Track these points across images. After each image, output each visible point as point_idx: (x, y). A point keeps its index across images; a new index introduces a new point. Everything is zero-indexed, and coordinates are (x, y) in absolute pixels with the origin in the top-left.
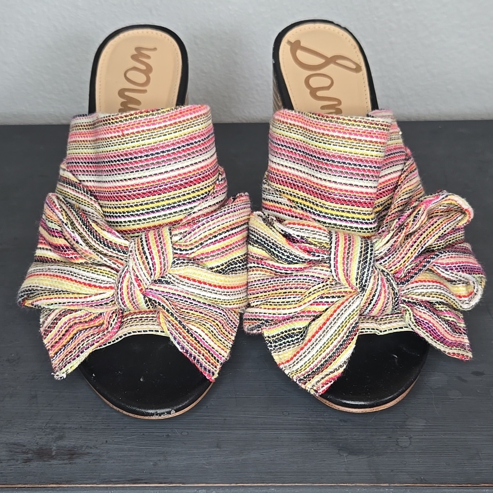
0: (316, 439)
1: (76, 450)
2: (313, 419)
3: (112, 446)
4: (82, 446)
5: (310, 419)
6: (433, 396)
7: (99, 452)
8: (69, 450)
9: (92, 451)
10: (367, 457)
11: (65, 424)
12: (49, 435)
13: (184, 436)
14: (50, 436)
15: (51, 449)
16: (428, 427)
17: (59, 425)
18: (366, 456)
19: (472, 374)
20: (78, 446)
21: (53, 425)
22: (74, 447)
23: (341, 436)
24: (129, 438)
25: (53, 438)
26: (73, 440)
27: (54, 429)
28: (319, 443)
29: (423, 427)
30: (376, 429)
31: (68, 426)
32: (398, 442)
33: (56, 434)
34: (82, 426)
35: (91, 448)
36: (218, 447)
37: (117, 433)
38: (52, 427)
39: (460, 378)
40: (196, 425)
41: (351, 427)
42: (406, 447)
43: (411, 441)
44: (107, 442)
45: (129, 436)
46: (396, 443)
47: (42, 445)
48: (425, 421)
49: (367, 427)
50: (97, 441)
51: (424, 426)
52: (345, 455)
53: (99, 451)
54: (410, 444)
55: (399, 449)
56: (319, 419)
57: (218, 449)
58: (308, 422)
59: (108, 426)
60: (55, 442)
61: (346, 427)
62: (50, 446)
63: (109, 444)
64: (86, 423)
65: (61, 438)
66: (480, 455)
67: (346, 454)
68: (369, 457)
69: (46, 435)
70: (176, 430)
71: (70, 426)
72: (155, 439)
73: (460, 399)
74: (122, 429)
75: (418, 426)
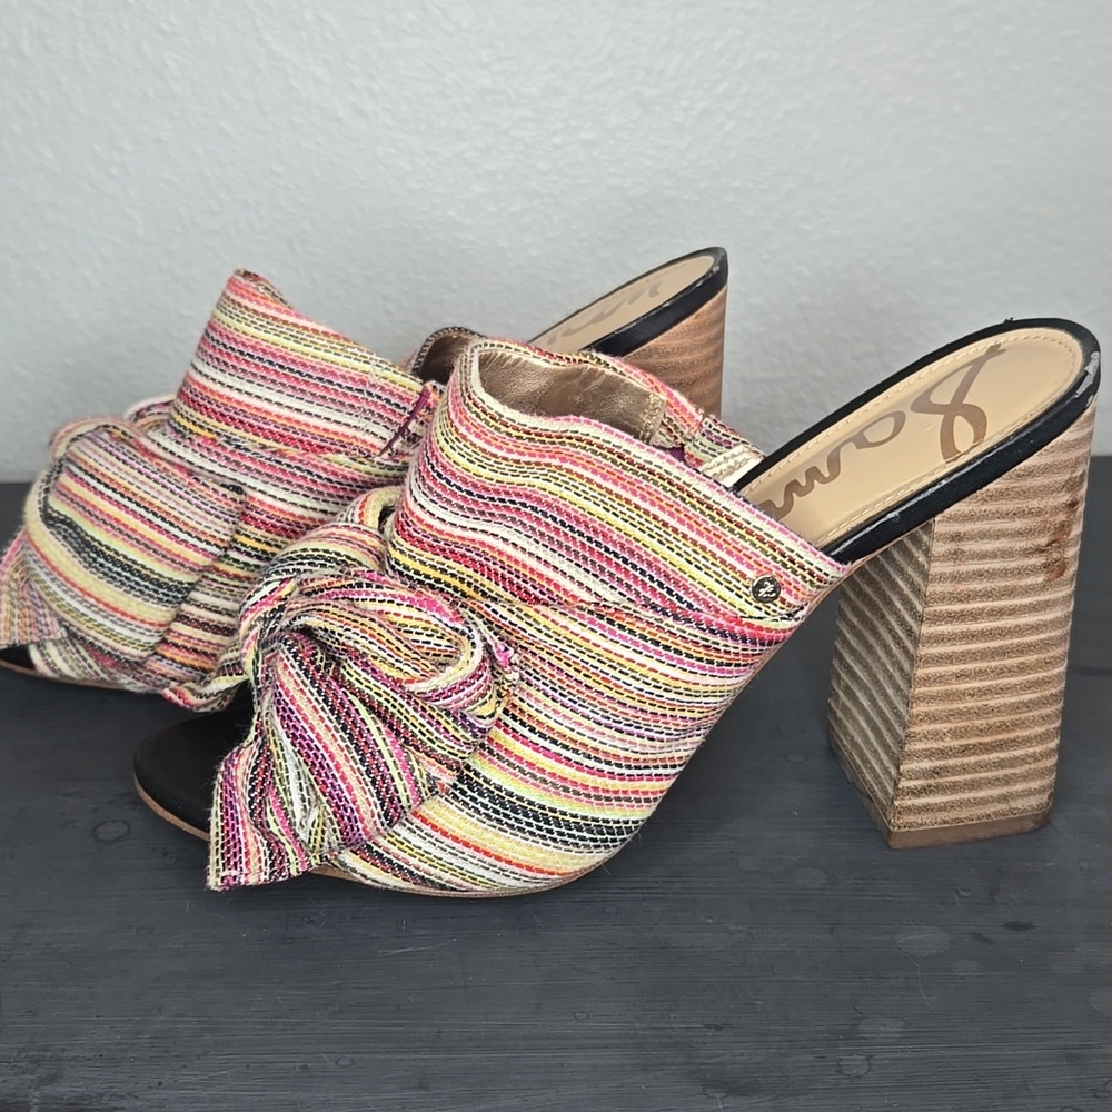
0: (653, 1065)
1: (85, 1102)
2: (645, 1026)
3: (172, 1092)
4: (102, 1095)
5: (638, 1025)
6: (919, 973)
7: (141, 1106)
8: (71, 1104)
9: (125, 1104)
10: (771, 1100)
11: (64, 1050)
12: (24, 1073)
13: (344, 1067)
14: (28, 1076)
15: (28, 1102)
16: (909, 1035)
17: (49, 1054)
18: (768, 1098)
19: (1004, 926)
20: (93, 1094)
21: (37, 1053)
22: (83, 1098)
23: (709, 1058)
24: (214, 1074)
25: (33, 1080)
26: (82, 1083)
27: (36, 1061)
28: (659, 1074)
29: (897, 1035)
30: (789, 1041)
31: (70, 1054)
32: (840, 1066)
33: (42, 1072)
34: (104, 1053)
35: (122, 1097)
36: (421, 1087)
37: (185, 1066)
38: (32, 1056)
39: (977, 936)
40: (372, 1045)
41: (732, 1039)
42: (860, 1077)
43: (870, 1065)
44: (160, 1084)
45: (215, 1071)
46: (837, 1068)
47: (7, 1095)
48: (903, 1023)
49: (769, 1038)
50: (137, 1084)
51: (901, 1032)
52: (718, 1096)
53: (139, 1103)
54: (869, 1070)
55: (845, 1081)
56: (658, 1026)
57: (421, 1092)
58: (632, 1032)
59: (166, 1051)
60: (36, 1089)
61: (720, 1039)
62: (26, 1096)
63: (164, 1089)
64: (114, 1047)
65: (52, 1079)
66: (1031, 1087)
67: (723, 1094)
68: (775, 1099)
69: (17, 1074)
70: (323, 1055)
71: (75, 1054)
72: (275, 1075)
73: (980, 976)
74: (199, 1057)
75: (887, 1033)
